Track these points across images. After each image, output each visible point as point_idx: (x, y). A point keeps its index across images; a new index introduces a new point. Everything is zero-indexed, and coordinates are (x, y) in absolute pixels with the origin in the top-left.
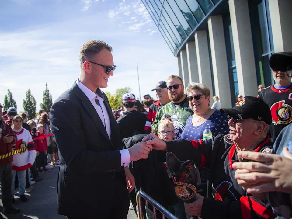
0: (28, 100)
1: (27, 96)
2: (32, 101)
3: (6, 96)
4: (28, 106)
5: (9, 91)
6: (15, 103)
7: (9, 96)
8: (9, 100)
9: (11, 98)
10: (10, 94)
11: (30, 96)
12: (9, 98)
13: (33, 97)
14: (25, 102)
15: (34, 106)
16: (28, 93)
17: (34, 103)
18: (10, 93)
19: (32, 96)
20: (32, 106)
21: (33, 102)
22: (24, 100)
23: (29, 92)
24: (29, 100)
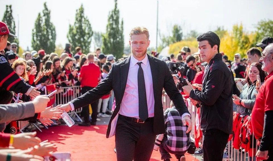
0: (77, 25)
1: (77, 19)
2: (85, 29)
3: (39, 15)
4: (77, 37)
5: (45, 5)
6: (54, 29)
7: (44, 15)
8: (43, 23)
9: (47, 21)
10: (46, 11)
11: (83, 19)
12: (44, 19)
13: (88, 21)
14: (71, 30)
15: (88, 38)
16: (78, 11)
17: (89, 34)
18: (47, 9)
19: (87, 19)
20: (84, 39)
21: (87, 31)
22: (70, 26)
23: (82, 11)
24: (80, 27)
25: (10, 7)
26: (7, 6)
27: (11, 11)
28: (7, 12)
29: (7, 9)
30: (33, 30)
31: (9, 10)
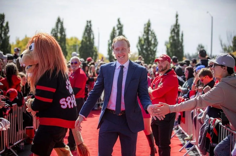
0: (145, 37)
1: (145, 32)
2: (151, 40)
3: (114, 28)
4: (145, 47)
5: (119, 20)
7: (118, 29)
10: (119, 26)
11: (150, 32)
13: (154, 33)
14: (140, 41)
15: (154, 48)
16: (146, 26)
17: (154, 44)
18: (120, 24)
19: (153, 32)
20: (150, 49)
21: (153, 42)
22: (139, 38)
23: (149, 25)
24: (148, 38)
25: (90, 22)
26: (87, 21)
27: (91, 25)
28: (87, 26)
29: (88, 24)
30: (109, 41)
31: (89, 24)
